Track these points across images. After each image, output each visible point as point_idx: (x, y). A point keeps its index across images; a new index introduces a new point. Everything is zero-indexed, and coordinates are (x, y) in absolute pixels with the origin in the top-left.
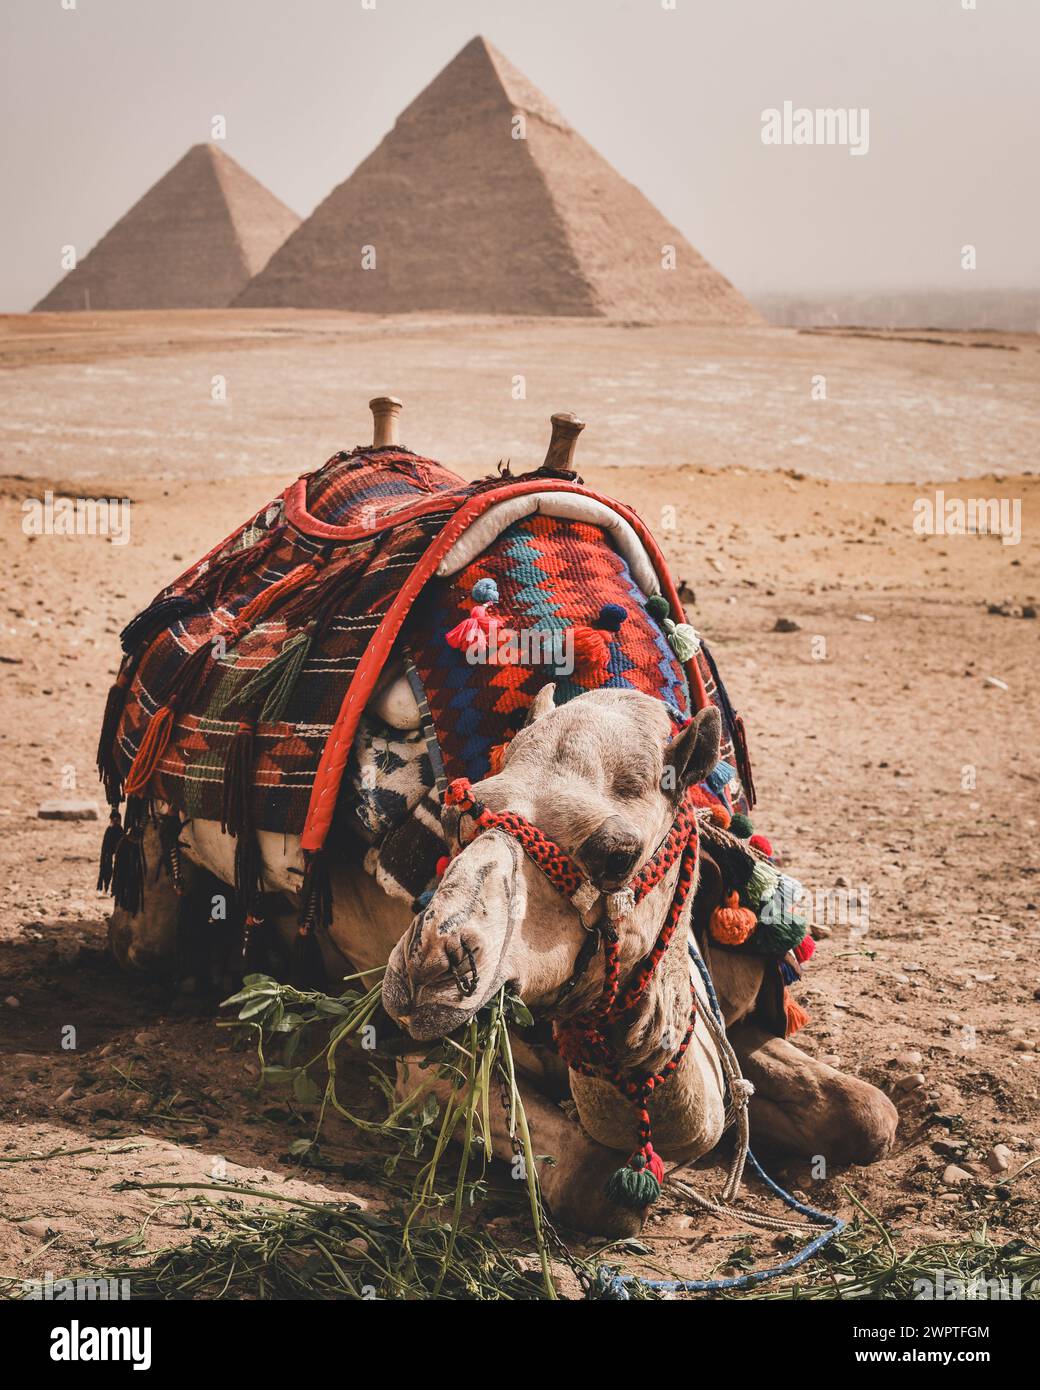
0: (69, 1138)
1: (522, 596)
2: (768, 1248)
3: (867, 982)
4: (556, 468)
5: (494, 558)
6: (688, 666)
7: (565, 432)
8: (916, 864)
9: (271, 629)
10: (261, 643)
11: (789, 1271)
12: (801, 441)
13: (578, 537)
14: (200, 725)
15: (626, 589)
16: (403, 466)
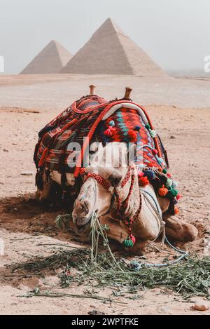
0: (27, 236)
1: (119, 124)
2: (171, 258)
3: (191, 205)
4: (126, 98)
5: (114, 117)
6: (154, 139)
7: (128, 90)
8: (200, 184)
9: (69, 132)
10: (66, 134)
11: (176, 263)
12: (176, 100)
13: (131, 112)
14: (54, 151)
15: (141, 123)
16: (95, 98)
